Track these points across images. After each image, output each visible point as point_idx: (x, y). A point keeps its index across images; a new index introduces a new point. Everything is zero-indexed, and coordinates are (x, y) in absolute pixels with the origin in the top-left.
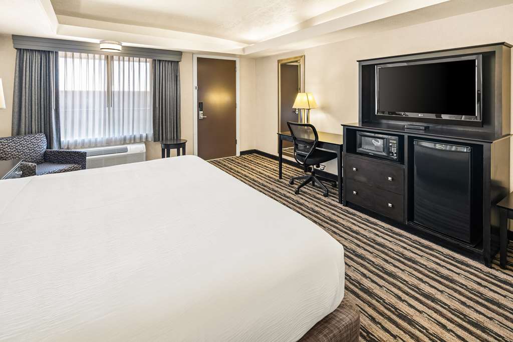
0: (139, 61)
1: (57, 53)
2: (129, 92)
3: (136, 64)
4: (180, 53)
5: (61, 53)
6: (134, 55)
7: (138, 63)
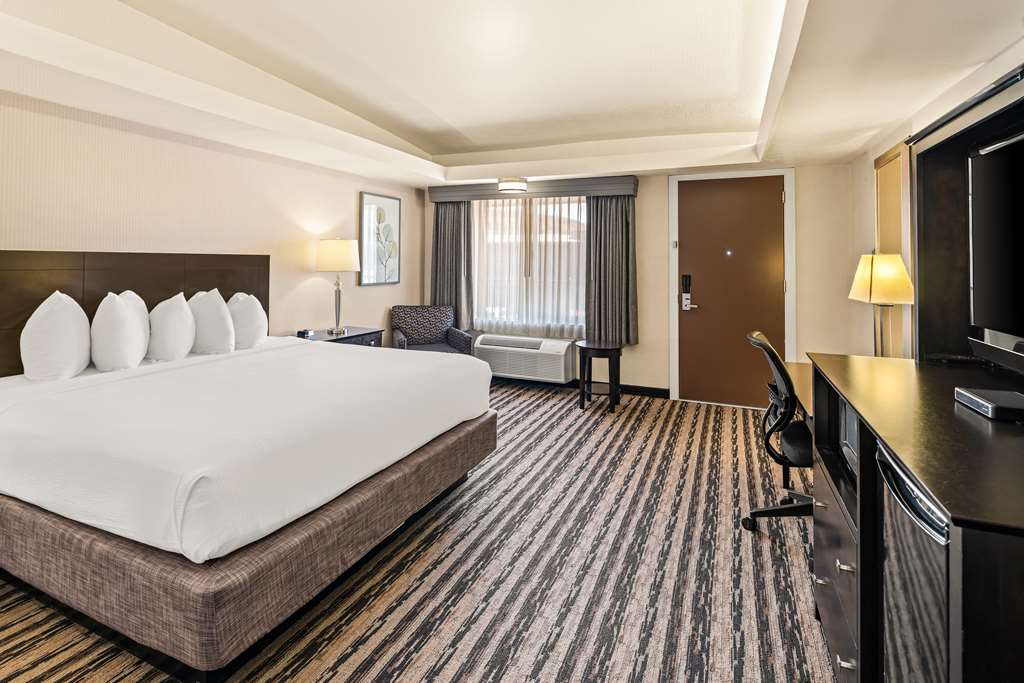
0: (569, 202)
1: (469, 203)
2: (554, 243)
3: (565, 207)
4: (634, 180)
5: (475, 204)
6: (560, 194)
7: (567, 205)
